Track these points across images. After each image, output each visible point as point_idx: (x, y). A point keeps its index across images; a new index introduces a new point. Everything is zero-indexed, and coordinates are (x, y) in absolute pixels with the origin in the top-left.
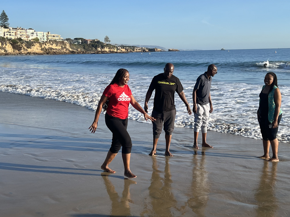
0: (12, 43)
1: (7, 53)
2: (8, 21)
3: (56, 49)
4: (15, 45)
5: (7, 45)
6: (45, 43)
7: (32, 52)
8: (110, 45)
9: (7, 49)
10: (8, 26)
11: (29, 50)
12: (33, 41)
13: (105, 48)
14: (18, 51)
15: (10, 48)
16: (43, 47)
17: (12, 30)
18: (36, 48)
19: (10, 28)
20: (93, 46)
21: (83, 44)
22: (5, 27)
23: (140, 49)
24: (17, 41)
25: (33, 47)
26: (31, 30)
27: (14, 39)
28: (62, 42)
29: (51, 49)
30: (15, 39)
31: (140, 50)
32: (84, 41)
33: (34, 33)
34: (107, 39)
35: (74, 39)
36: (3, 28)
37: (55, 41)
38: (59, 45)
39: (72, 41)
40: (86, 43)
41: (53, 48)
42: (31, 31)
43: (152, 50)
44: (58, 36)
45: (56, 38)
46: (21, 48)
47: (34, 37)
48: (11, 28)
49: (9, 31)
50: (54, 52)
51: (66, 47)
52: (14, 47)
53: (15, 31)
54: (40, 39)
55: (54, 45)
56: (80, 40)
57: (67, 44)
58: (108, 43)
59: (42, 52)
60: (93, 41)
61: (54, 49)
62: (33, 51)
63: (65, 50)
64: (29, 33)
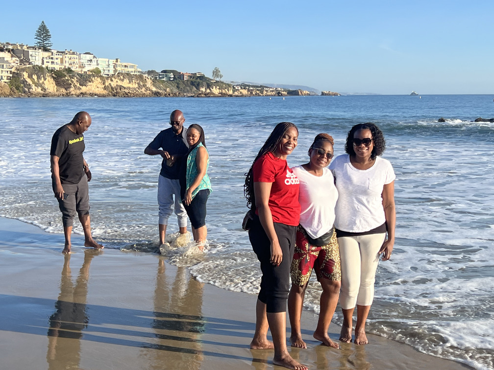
0: (55, 76)
1: (46, 93)
2: (51, 39)
3: (129, 88)
4: (59, 80)
5: (46, 79)
6: (110, 77)
7: (88, 92)
8: (222, 83)
9: (46, 87)
10: (49, 48)
11: (84, 89)
12: (90, 73)
13: (212, 88)
14: (64, 90)
15: (52, 85)
16: (107, 84)
17: (56, 55)
18: (95, 86)
19: (52, 51)
20: (192, 83)
21: (175, 81)
22: (45, 50)
23: (272, 91)
24: (63, 72)
25: (89, 84)
26: (87, 55)
27: (58, 69)
28: (140, 77)
29: (121, 87)
30: (61, 69)
31: (274, 93)
32: (178, 76)
33: (93, 60)
34: (216, 73)
35: (162, 72)
36: (40, 50)
37: (127, 74)
38: (134, 81)
39: (157, 75)
40: (182, 78)
41: (123, 87)
42: (89, 57)
43: (293, 93)
44: (132, 67)
45: (130, 70)
46: (71, 84)
47: (93, 66)
48: (55, 52)
49: (51, 57)
50: (126, 93)
51: (146, 85)
52: (58, 83)
53: (61, 57)
54: (102, 71)
55: (126, 81)
56: (172, 74)
57: (147, 79)
58: (218, 79)
59: (105, 92)
60: (193, 76)
61: (125, 88)
62: (89, 90)
63: (143, 89)
64: (85, 61)
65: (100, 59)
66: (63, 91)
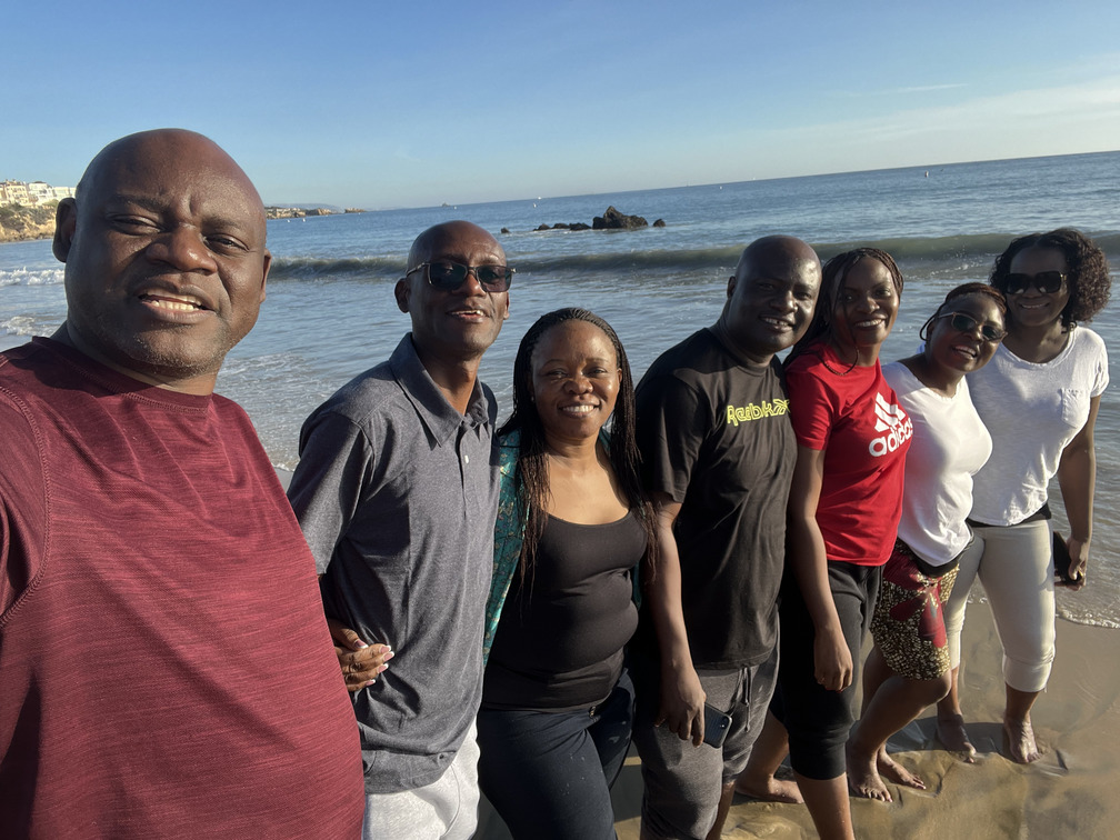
4: (6, 220)
12: (47, 208)
24: (9, 210)
25: (49, 220)
27: (1, 206)
30: (5, 206)
31: (289, 214)
33: (47, 190)
42: (40, 187)
43: (312, 213)
46: (23, 224)
52: (6, 225)
53: (2, 189)
64: (36, 192)
65: (56, 189)
66: (14, 233)
